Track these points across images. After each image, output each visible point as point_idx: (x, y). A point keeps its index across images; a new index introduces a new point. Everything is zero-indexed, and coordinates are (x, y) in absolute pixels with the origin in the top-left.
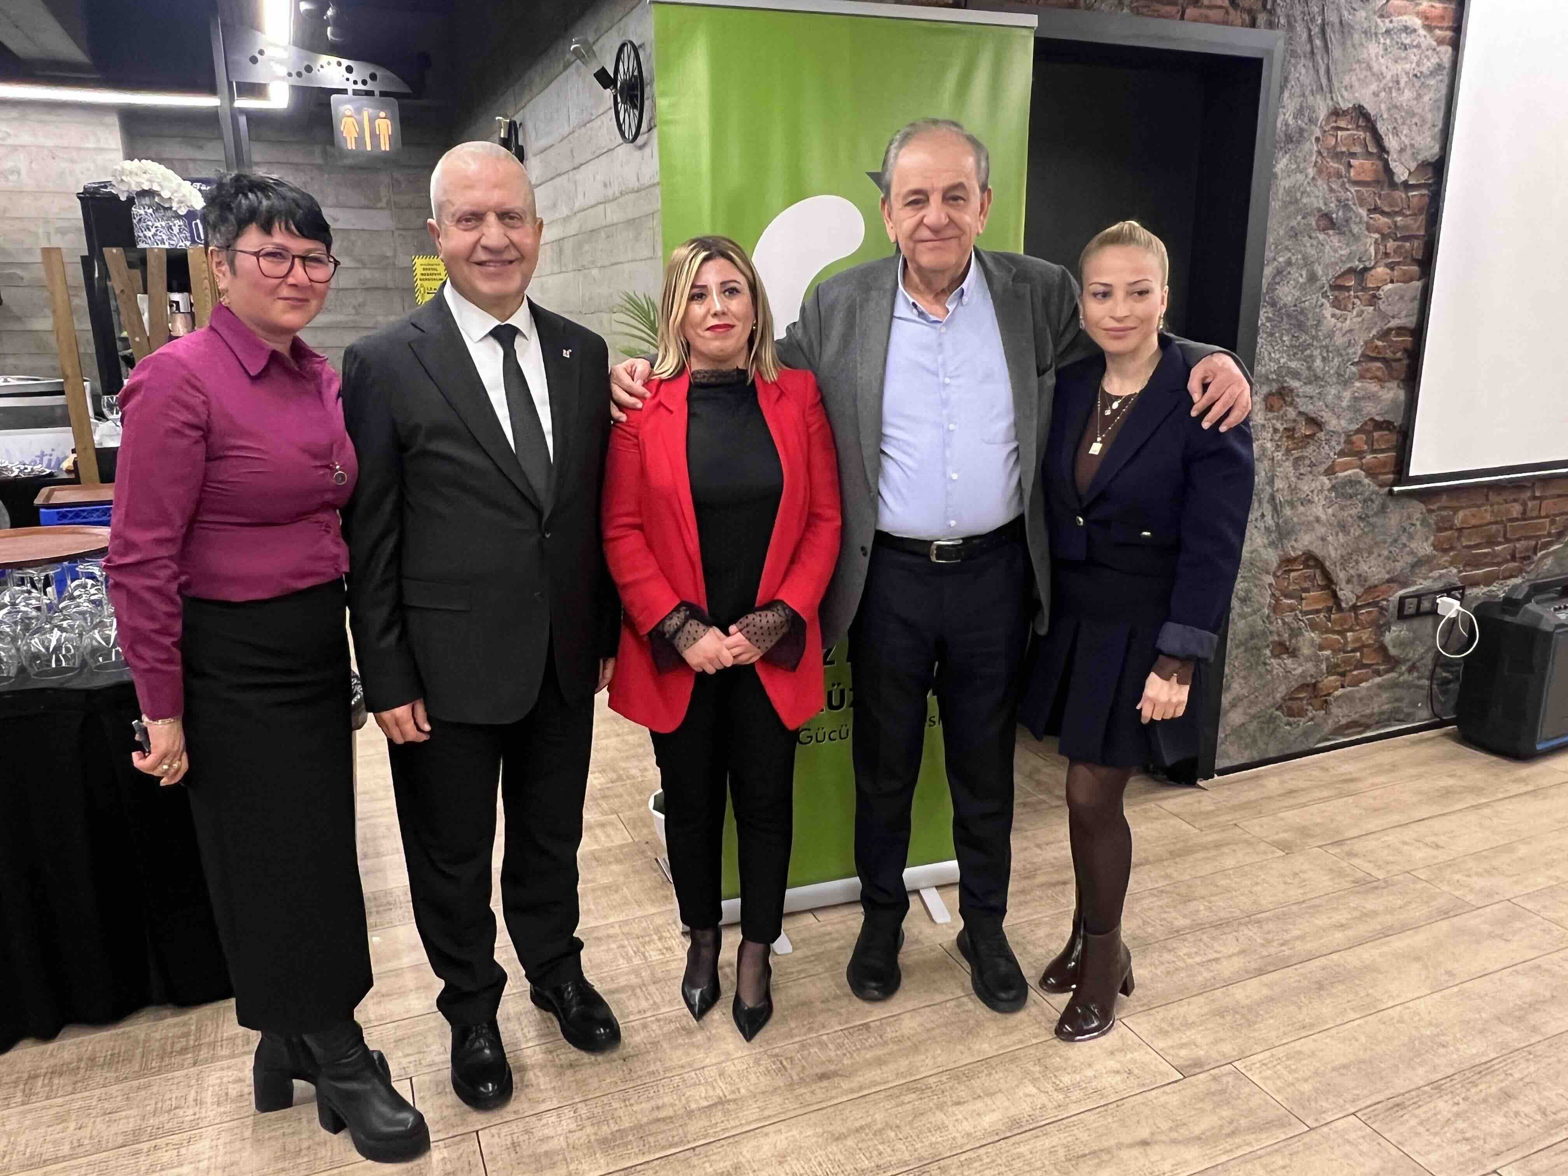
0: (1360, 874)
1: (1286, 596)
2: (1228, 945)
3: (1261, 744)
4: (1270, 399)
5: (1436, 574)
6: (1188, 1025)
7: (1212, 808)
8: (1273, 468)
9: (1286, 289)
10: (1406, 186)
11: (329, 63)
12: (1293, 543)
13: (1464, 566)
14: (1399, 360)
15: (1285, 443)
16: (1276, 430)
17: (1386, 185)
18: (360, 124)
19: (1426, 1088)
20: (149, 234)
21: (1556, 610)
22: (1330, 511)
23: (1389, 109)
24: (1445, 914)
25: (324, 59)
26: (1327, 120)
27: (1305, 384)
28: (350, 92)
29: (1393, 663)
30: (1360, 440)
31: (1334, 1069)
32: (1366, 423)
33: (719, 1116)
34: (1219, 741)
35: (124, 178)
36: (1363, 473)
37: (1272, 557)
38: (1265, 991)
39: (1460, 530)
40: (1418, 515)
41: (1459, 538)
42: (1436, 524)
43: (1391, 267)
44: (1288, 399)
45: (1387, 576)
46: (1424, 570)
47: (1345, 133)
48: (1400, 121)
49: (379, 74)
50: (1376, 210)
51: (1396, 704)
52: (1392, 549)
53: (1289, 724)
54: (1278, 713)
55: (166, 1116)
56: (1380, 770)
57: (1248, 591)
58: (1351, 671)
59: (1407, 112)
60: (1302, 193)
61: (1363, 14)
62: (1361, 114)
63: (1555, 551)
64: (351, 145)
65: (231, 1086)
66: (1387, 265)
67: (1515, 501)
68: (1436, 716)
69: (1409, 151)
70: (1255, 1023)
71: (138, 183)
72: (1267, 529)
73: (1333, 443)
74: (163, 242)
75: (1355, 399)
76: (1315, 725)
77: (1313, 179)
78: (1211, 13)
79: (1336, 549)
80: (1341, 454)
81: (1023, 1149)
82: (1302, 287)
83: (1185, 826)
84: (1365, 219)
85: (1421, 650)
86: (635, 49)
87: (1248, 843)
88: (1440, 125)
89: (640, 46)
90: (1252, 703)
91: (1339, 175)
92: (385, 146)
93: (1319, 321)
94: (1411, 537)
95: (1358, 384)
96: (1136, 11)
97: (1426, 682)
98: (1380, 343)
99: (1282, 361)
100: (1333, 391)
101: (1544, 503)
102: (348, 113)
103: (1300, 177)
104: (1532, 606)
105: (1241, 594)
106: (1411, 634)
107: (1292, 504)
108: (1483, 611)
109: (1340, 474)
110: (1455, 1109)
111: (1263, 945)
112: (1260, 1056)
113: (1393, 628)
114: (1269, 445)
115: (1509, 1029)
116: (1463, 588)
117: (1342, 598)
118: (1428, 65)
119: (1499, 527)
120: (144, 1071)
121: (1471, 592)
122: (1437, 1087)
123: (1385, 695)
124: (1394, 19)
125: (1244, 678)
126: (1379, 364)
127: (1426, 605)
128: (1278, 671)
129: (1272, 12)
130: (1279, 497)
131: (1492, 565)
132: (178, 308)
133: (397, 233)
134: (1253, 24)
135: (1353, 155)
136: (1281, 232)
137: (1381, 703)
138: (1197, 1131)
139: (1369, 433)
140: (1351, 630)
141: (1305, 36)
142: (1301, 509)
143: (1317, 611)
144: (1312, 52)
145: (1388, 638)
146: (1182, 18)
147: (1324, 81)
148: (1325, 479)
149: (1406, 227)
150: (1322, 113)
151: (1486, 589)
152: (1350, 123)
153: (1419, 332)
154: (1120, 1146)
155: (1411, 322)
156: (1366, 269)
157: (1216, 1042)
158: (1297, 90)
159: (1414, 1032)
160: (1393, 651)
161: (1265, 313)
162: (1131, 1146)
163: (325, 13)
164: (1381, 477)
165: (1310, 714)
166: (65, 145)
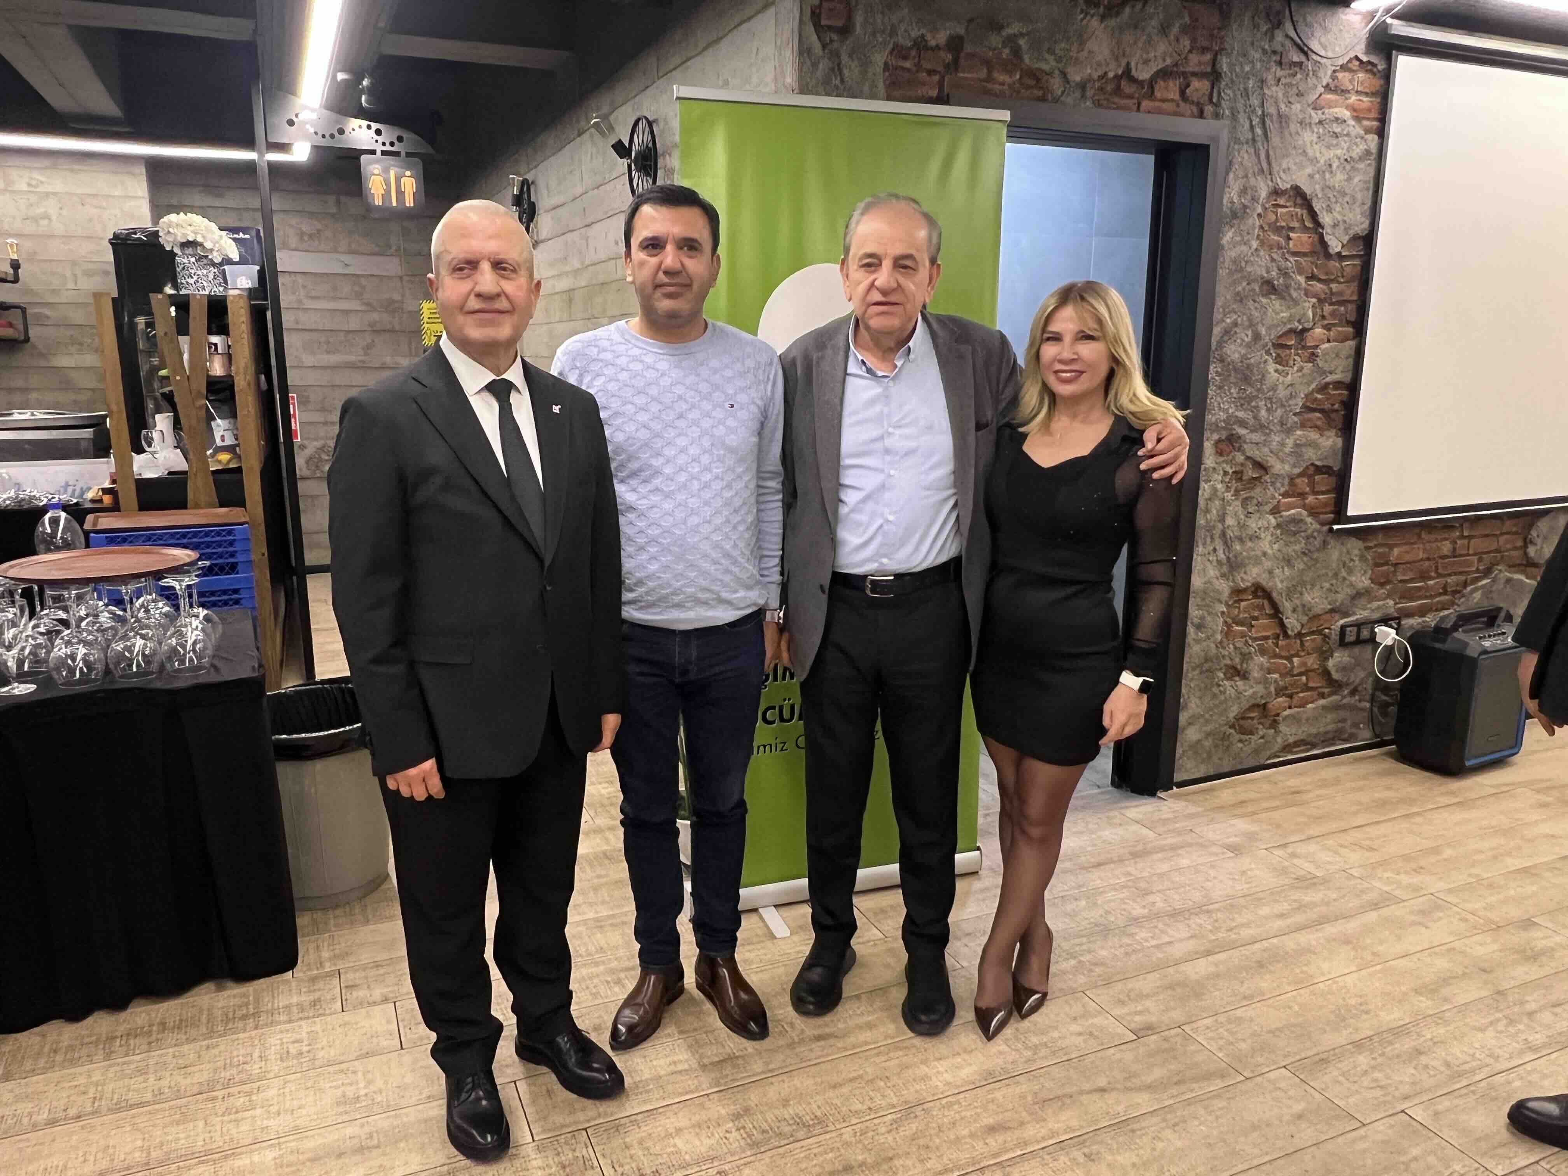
0: (1302, 873)
1: (1237, 625)
2: (1179, 931)
3: (1215, 759)
4: (1220, 446)
5: (1375, 604)
6: (1142, 996)
7: (1170, 816)
8: (1223, 508)
9: (1233, 347)
10: (1340, 257)
11: (360, 127)
12: (1242, 575)
13: (1400, 598)
14: (1336, 411)
15: (1234, 485)
16: (1225, 473)
17: (1321, 256)
18: (388, 183)
19: (1349, 1047)
20: (191, 281)
21: (1480, 638)
22: (1276, 547)
23: (1323, 190)
24: (1375, 906)
25: (355, 123)
26: (1268, 198)
27: (1252, 431)
28: (379, 153)
29: (1335, 686)
30: (1303, 484)
31: (1270, 1032)
32: (1307, 467)
33: (728, 1070)
34: (1177, 756)
35: (171, 230)
36: (1305, 513)
37: (1224, 587)
38: (1212, 969)
39: (1396, 565)
40: (1356, 552)
41: (1395, 571)
42: (1373, 559)
43: (1328, 328)
44: (1237, 445)
45: (1329, 607)
46: (1363, 601)
47: (1284, 210)
48: (1333, 200)
49: (405, 136)
50: (1312, 277)
51: (1340, 725)
52: (1334, 582)
53: (1241, 741)
54: (1232, 731)
55: (234, 1071)
56: (1324, 784)
57: (1202, 618)
58: (1297, 693)
59: (1339, 192)
60: (1247, 262)
61: (1298, 106)
62: (1298, 193)
63: (1483, 586)
64: (379, 201)
65: (291, 1047)
66: (1324, 327)
67: (1446, 539)
68: (1377, 736)
69: (1342, 227)
70: (1204, 994)
71: (184, 235)
72: (1219, 562)
73: (1278, 485)
74: (204, 289)
75: (1297, 445)
76: (1266, 742)
77: (1256, 250)
78: (1165, 106)
79: (1282, 582)
80: (1285, 495)
81: (998, 1095)
82: (1248, 345)
83: (1145, 831)
84: (1304, 285)
85: (1362, 674)
86: (650, 124)
87: (1202, 846)
88: (1369, 203)
89: (654, 121)
90: (1207, 722)
91: (1280, 247)
92: (409, 202)
93: (1263, 376)
94: (1350, 571)
95: (1299, 432)
96: (1098, 104)
97: (1368, 705)
98: (1319, 396)
99: (1231, 411)
100: (1277, 439)
101: (1473, 541)
102: (376, 172)
103: (1244, 248)
104: (1459, 635)
105: (1196, 621)
106: (1353, 661)
107: (1241, 540)
108: (1417, 639)
109: (1284, 513)
110: (1373, 1062)
111: (1211, 931)
112: (1206, 1021)
113: (1336, 654)
114: (1219, 486)
115: (1423, 999)
116: (1399, 618)
117: (1288, 626)
118: (1357, 151)
119: (1432, 563)
120: (211, 1033)
121: (1407, 622)
122: (1358, 1045)
123: (1330, 717)
124: (1327, 111)
125: (1200, 698)
126: (1318, 415)
127: (1365, 634)
128: (1230, 692)
129: (1217, 105)
130: (1229, 533)
131: (1426, 598)
132: (216, 349)
133: (406, 278)
134: (1201, 115)
135: (1292, 229)
136: (1228, 297)
137: (1327, 724)
138: (1149, 1079)
139: (1310, 477)
140: (1297, 655)
141: (1247, 125)
142: (1249, 544)
143: (1266, 638)
144: (1254, 140)
145: (1331, 663)
146: (1138, 109)
147: (1265, 165)
148: (1271, 517)
149: (1340, 293)
150: (1263, 194)
151: (1420, 620)
152: (1287, 201)
153: (1353, 387)
154: (1081, 1092)
155: (1347, 378)
156: (1304, 330)
157: (1167, 1010)
158: (1241, 174)
159: (1341, 1001)
160: (1335, 676)
161: (1214, 369)
162: (1090, 1092)
163: (361, 83)
164: (1321, 516)
165: (1261, 733)
166: (95, 192)
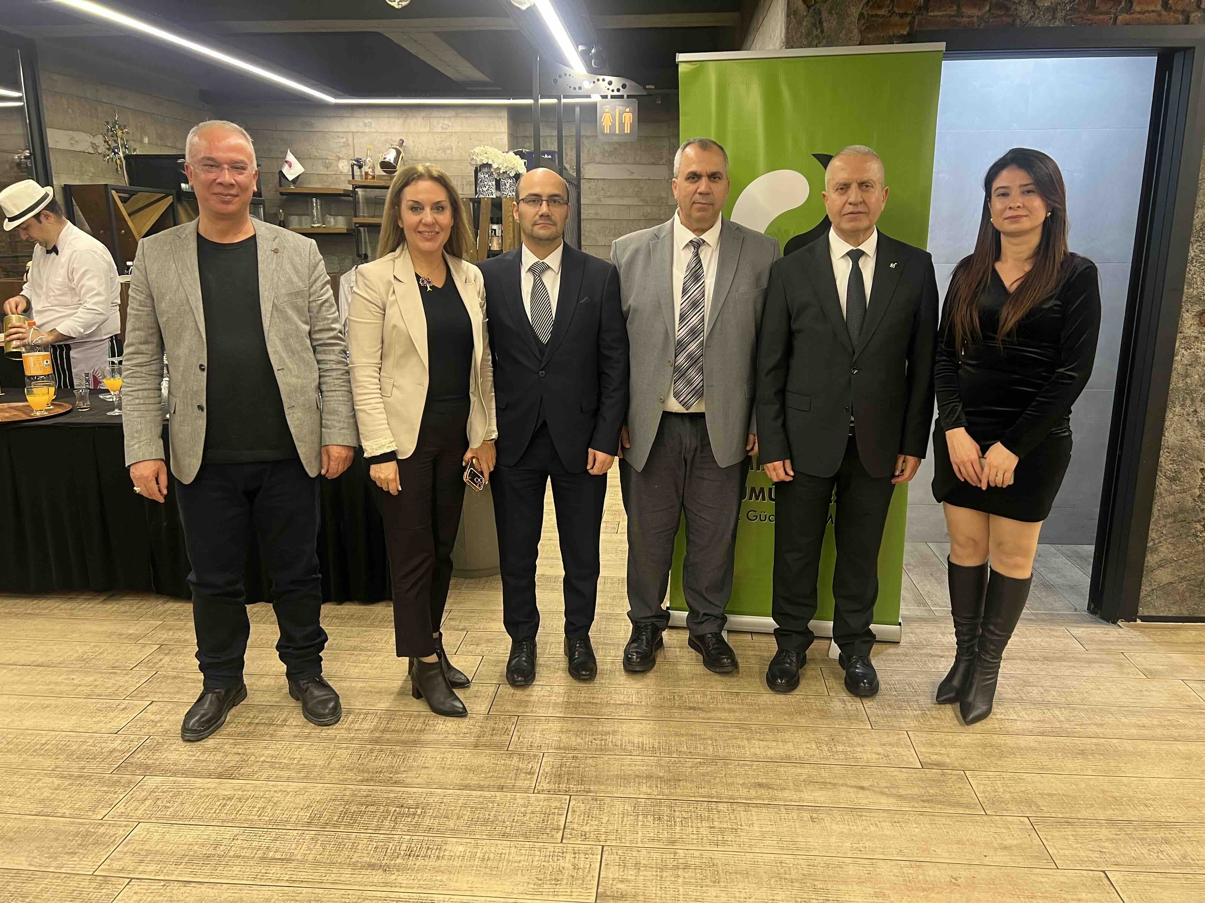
2: (1033, 715)
3: (1190, 603)
4: (1203, 317)
7: (1114, 639)
11: (598, 80)
18: (613, 117)
19: (1102, 821)
20: (485, 189)
25: (596, 77)
28: (609, 97)
31: (1040, 794)
34: (1143, 592)
35: (474, 157)
49: (627, 83)
57: (1176, 472)
64: (607, 131)
71: (482, 160)
83: (1077, 646)
90: (1181, 567)
92: (627, 130)
96: (1071, 22)
102: (607, 110)
105: (1169, 473)
110: (1113, 836)
111: (1061, 722)
112: (989, 773)
125: (1173, 544)
132: (495, 233)
134: (1187, 22)
138: (904, 792)
146: (1115, 23)
154: (844, 785)
157: (964, 759)
159: (1131, 793)
162: (852, 787)
163: (591, 52)
166: (478, 131)
